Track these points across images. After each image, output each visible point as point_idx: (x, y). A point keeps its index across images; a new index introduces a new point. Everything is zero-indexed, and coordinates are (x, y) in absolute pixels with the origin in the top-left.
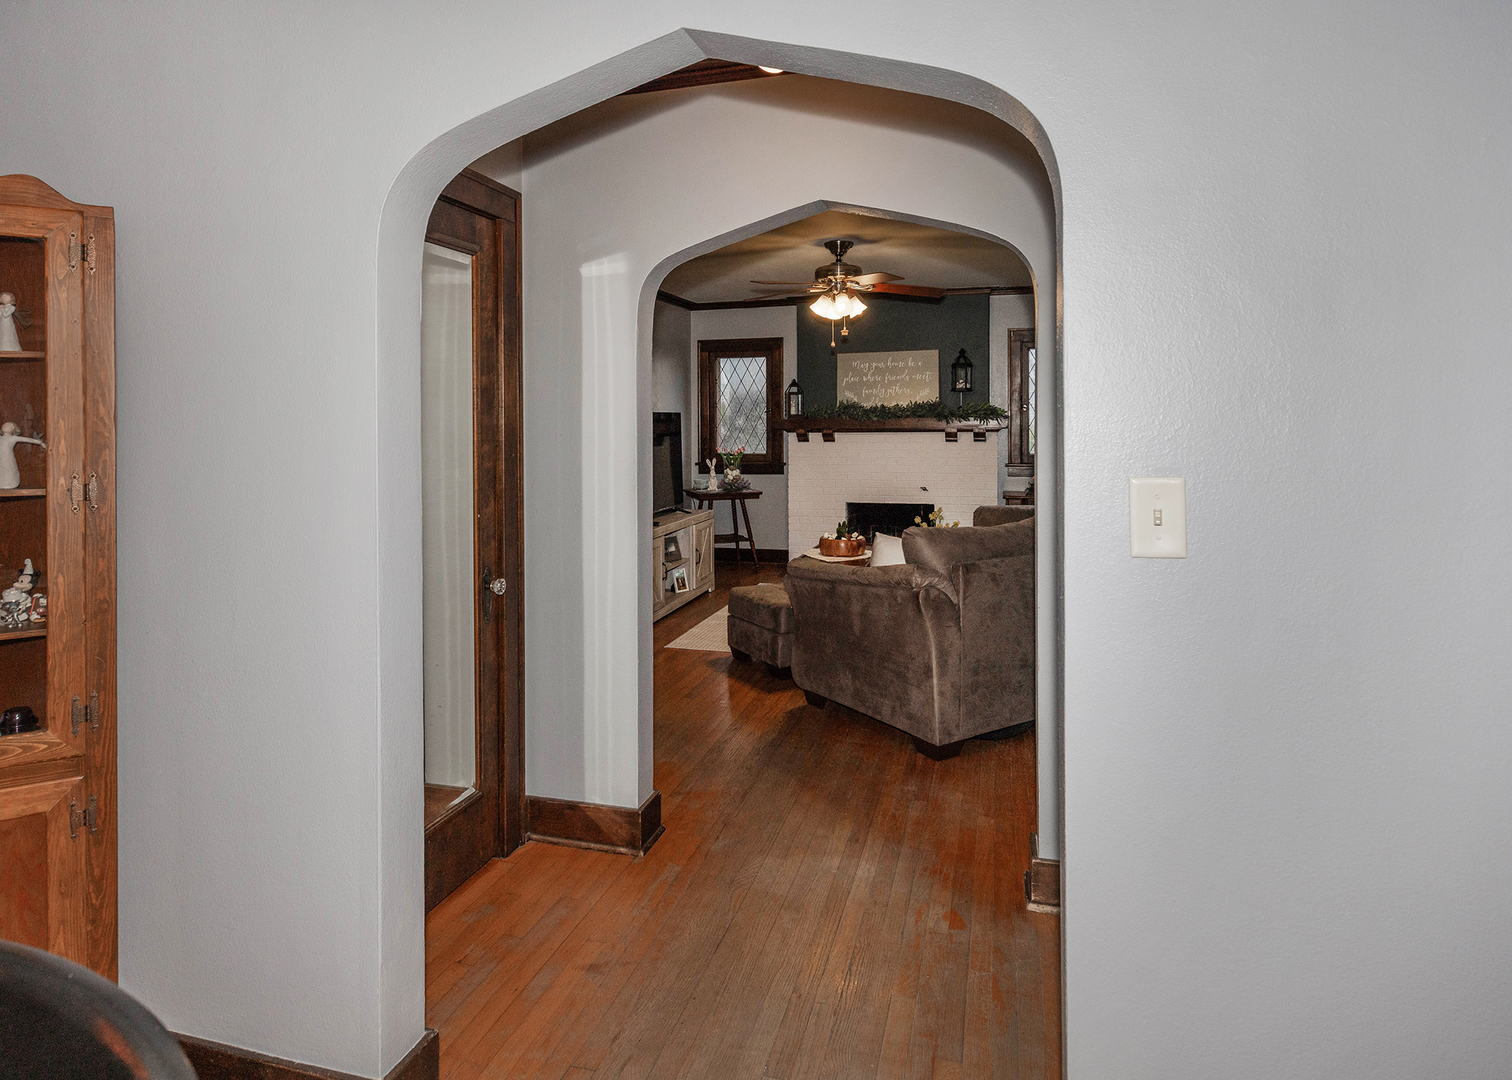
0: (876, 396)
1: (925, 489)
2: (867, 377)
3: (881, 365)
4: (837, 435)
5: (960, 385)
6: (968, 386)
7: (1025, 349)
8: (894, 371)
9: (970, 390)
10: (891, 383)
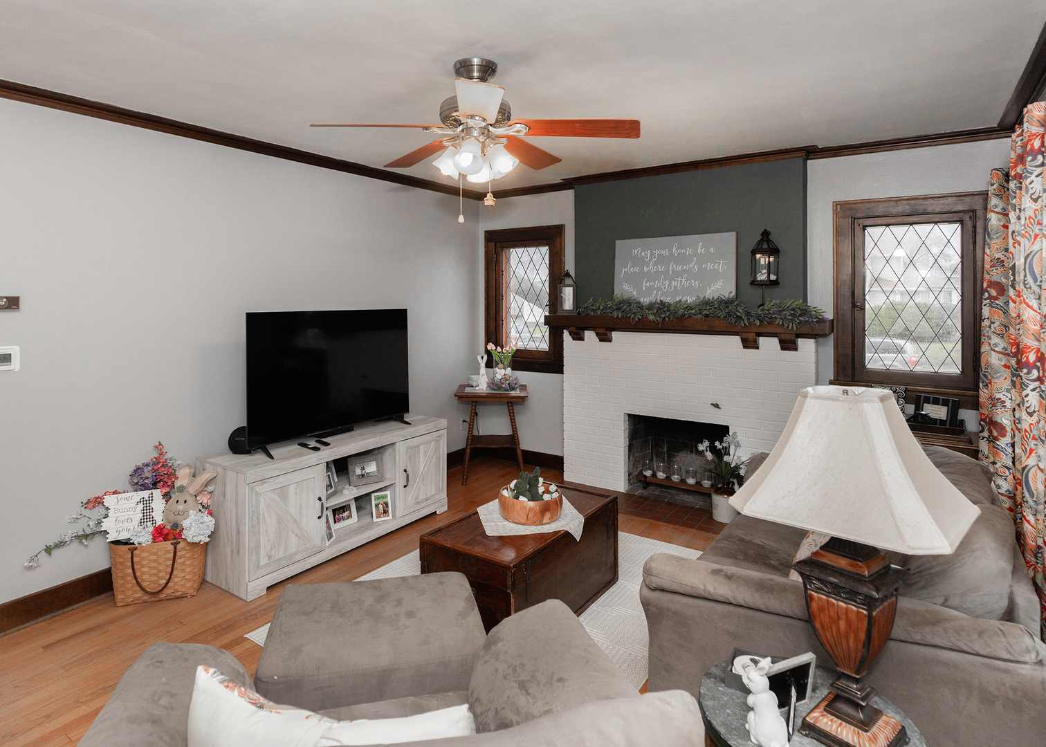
0: (659, 289)
1: (716, 406)
2: (648, 266)
3: (666, 252)
4: (615, 335)
5: (762, 277)
6: (773, 277)
7: (858, 230)
8: (682, 259)
9: (775, 283)
10: (677, 274)
